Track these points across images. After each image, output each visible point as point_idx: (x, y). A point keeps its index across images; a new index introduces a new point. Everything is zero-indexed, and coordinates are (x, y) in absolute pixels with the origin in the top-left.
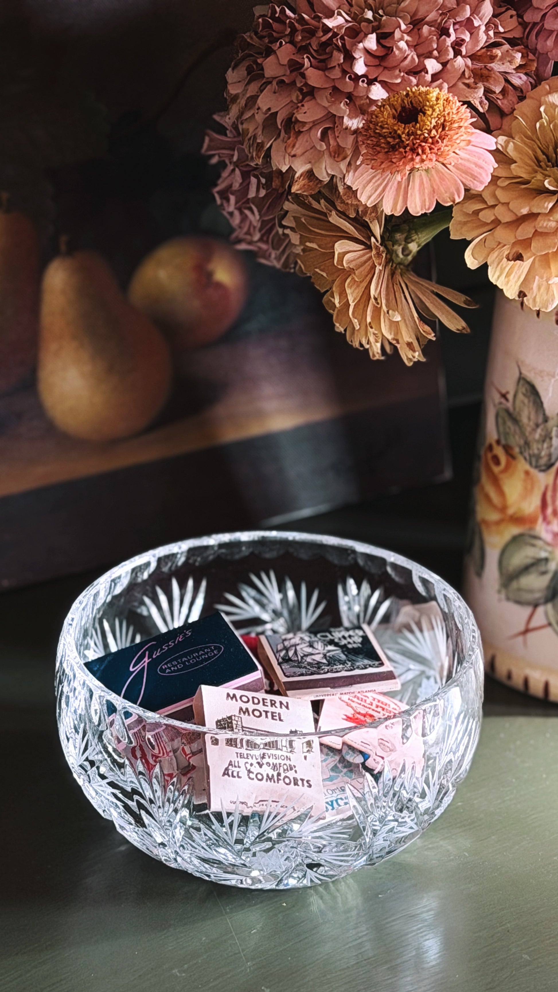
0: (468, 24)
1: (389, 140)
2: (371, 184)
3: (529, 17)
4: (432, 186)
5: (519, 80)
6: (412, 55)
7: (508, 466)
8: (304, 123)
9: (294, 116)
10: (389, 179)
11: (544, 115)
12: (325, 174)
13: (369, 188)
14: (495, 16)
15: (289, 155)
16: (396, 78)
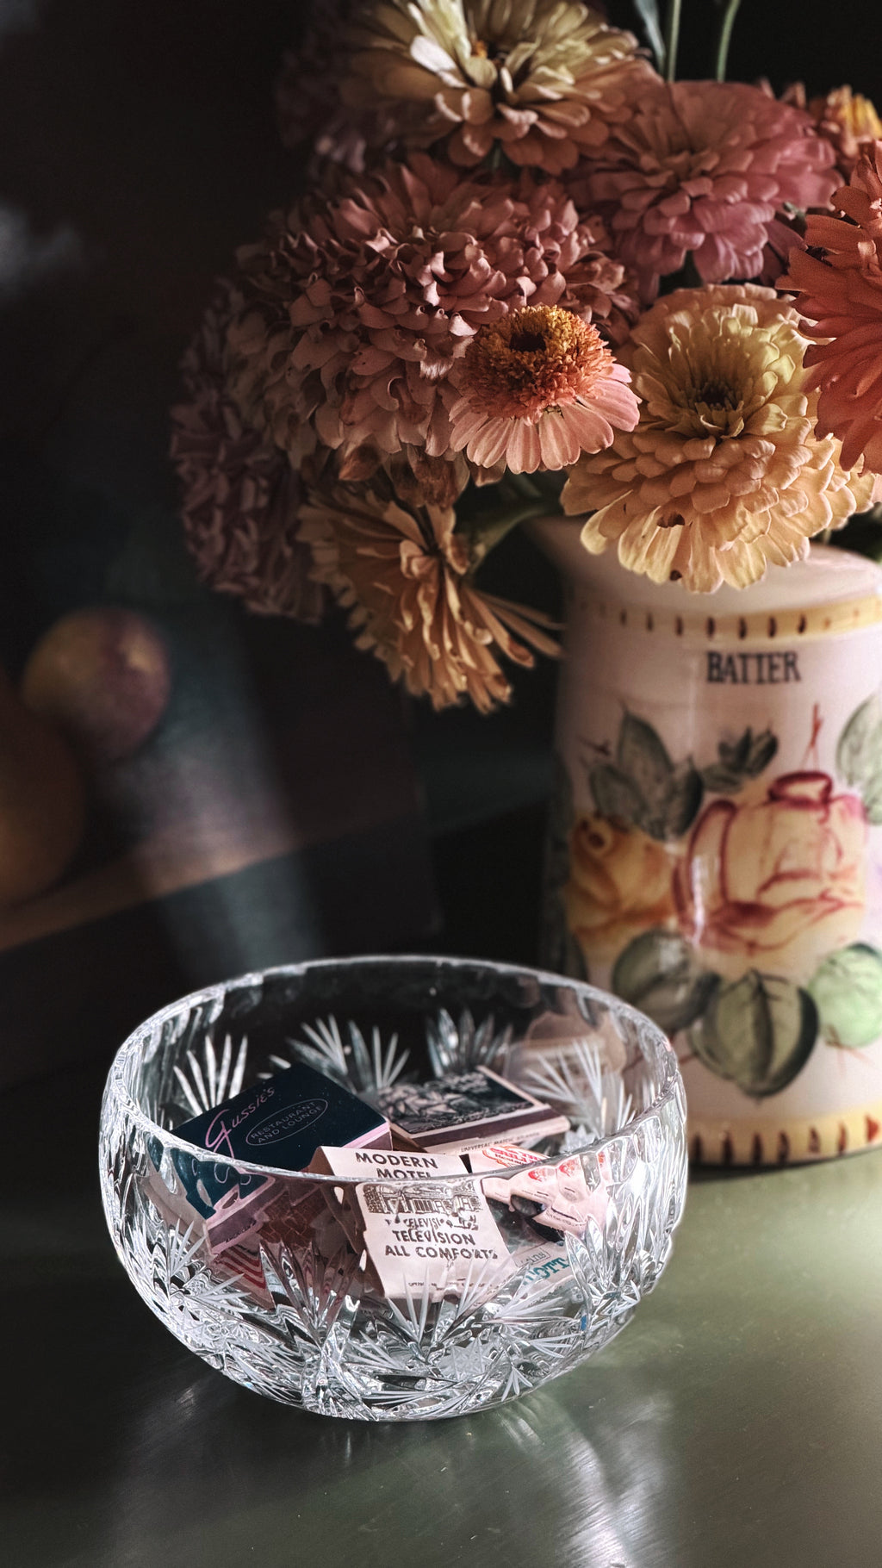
0: (553, 233)
1: (512, 373)
2: (485, 438)
3: (620, 222)
4: (571, 430)
5: (624, 302)
6: (499, 277)
7: (617, 846)
8: (363, 378)
9: (350, 369)
10: (509, 429)
11: (674, 338)
12: (395, 442)
13: (484, 443)
14: (581, 222)
15: (344, 424)
16: (483, 305)
